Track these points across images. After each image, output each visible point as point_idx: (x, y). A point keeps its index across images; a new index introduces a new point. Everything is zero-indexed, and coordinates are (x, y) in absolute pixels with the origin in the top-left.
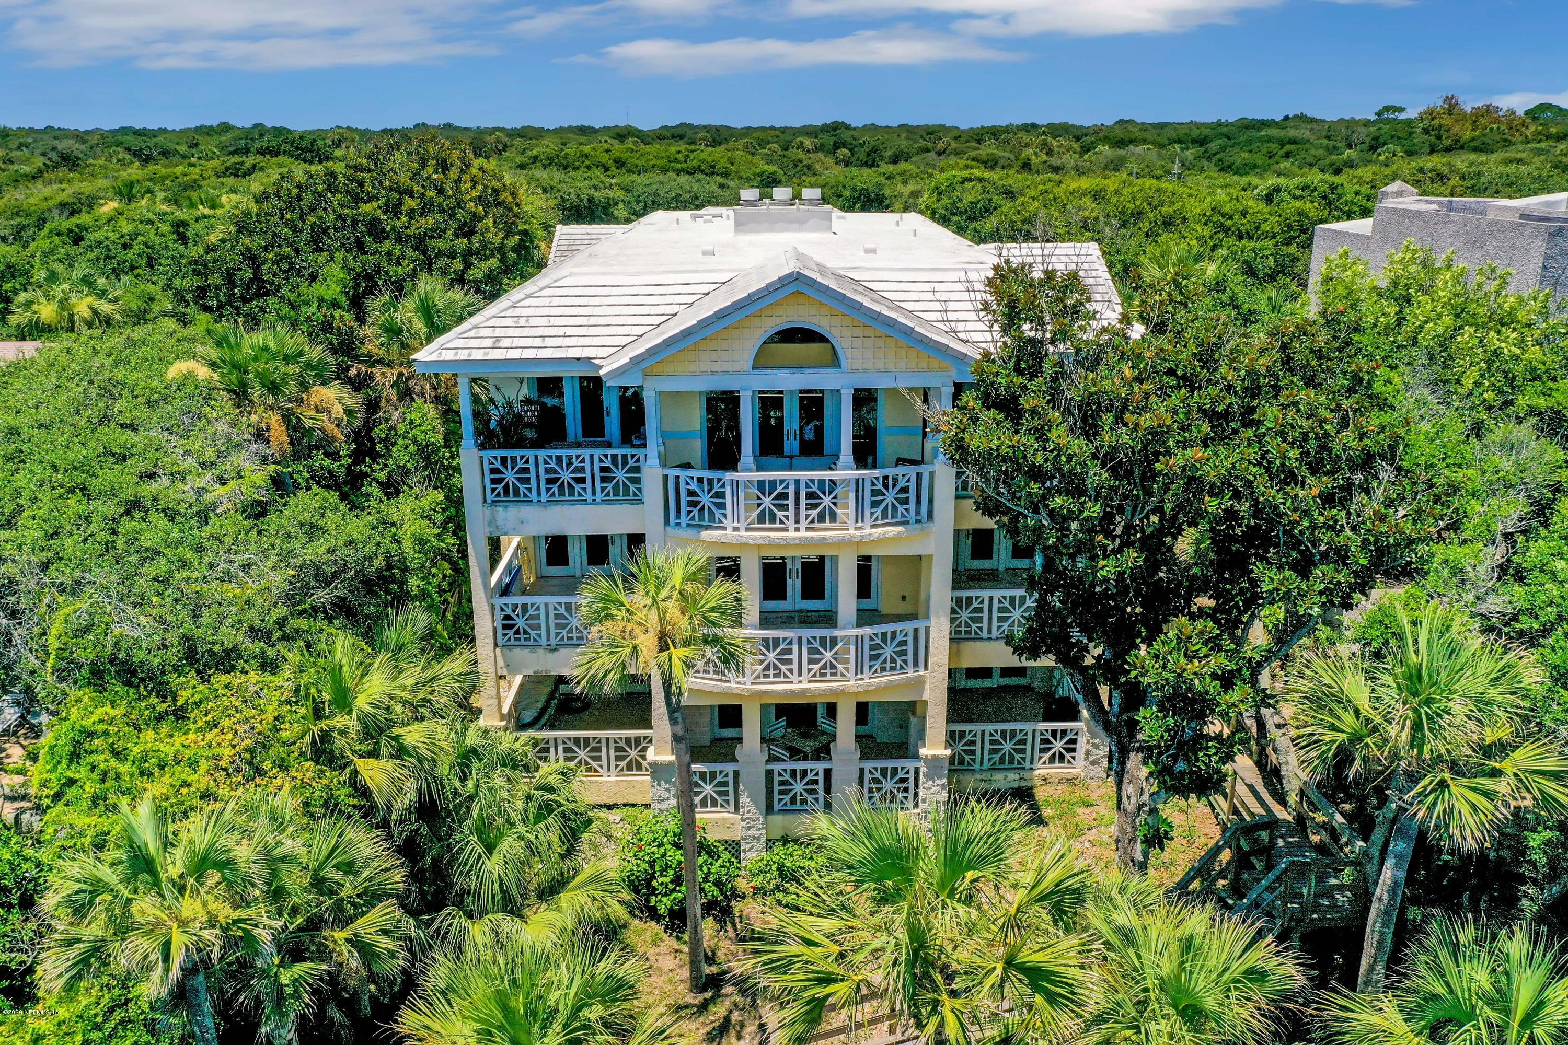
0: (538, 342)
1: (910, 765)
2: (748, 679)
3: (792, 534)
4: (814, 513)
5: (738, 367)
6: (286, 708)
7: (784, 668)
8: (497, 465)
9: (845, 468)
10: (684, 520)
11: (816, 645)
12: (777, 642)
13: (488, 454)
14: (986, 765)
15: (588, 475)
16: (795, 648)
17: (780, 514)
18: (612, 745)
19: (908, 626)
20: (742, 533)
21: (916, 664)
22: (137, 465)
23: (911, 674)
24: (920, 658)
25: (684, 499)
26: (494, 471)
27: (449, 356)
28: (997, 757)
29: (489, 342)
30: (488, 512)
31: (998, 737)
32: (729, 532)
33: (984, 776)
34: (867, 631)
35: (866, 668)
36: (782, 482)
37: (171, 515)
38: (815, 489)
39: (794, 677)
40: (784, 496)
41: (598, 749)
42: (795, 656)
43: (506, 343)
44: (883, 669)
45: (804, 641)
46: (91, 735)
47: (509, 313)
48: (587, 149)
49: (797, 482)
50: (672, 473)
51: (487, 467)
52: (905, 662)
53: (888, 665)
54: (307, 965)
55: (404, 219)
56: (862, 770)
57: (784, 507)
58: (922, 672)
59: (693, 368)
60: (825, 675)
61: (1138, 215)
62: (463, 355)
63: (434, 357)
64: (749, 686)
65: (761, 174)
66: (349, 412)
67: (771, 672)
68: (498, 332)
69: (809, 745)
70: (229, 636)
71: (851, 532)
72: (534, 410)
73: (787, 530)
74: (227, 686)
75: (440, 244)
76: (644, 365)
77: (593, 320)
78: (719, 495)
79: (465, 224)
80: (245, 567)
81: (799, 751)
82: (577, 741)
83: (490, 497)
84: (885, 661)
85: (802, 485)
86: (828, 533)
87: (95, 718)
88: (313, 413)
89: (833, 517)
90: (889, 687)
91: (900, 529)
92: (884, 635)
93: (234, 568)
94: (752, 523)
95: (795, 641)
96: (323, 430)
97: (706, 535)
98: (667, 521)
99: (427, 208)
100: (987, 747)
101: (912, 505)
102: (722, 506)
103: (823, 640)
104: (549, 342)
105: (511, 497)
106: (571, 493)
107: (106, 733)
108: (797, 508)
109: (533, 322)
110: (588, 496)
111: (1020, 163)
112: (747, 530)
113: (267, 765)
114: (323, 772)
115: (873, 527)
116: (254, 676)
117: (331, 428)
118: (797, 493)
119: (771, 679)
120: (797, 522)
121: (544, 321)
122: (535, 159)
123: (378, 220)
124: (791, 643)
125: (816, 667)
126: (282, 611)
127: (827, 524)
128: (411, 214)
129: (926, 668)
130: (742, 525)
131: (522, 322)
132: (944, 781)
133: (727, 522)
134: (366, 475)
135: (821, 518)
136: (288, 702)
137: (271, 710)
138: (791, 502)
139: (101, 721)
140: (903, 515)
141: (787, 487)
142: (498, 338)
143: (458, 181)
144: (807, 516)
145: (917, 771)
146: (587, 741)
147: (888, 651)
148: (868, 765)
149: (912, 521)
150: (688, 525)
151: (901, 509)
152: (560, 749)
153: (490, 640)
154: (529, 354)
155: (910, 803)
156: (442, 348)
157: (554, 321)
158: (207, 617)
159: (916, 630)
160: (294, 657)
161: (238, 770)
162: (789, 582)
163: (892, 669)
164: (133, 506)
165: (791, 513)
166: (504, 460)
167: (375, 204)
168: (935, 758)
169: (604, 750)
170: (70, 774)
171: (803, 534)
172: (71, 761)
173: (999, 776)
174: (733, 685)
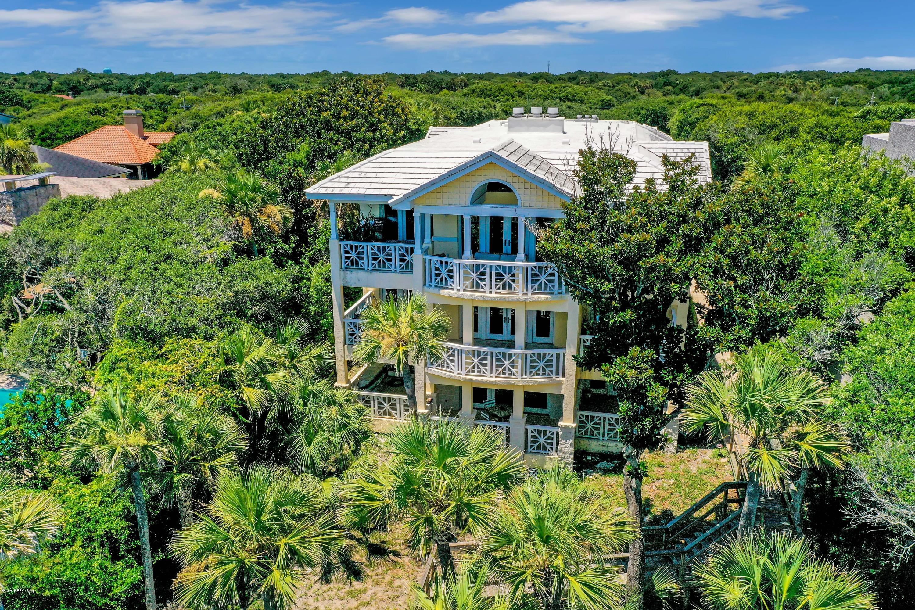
0: (368, 185)
1: (555, 430)
2: (464, 372)
3: (488, 295)
4: (500, 284)
5: (463, 203)
6: (211, 358)
7: (483, 368)
8: (348, 249)
9: (520, 261)
10: (433, 283)
11: (500, 357)
12: (479, 353)
13: (343, 243)
14: (606, 437)
15: (393, 257)
16: (489, 357)
17: (481, 283)
18: (402, 403)
19: (554, 352)
20: (461, 292)
21: (557, 373)
22: (175, 238)
23: (554, 378)
24: (560, 371)
25: (434, 272)
26: (346, 252)
27: (323, 191)
28: (612, 434)
29: (343, 185)
30: (342, 273)
31: (613, 422)
32: (455, 291)
33: (603, 443)
34: (529, 352)
35: (528, 372)
36: (483, 266)
37: (183, 262)
38: (500, 271)
39: (488, 373)
40: (484, 274)
41: (395, 405)
42: (488, 362)
43: (352, 185)
44: (538, 374)
45: (494, 355)
46: (120, 360)
47: (358, 170)
48: (502, 85)
49: (491, 267)
50: (427, 258)
51: (343, 250)
52: (551, 372)
53: (541, 372)
54: (186, 475)
55: (341, 120)
56: (527, 430)
57: (484, 280)
58: (561, 378)
59: (439, 202)
60: (505, 374)
61: (773, 127)
62: (329, 191)
63: (315, 191)
64: (464, 376)
65: (602, 101)
66: (285, 219)
67: (476, 370)
68: (350, 180)
69: (503, 414)
70: (193, 321)
71: (520, 296)
72: (381, 224)
73: (485, 292)
74: (186, 345)
75: (358, 135)
76: (411, 199)
77: (398, 175)
78: (451, 271)
79: (373, 125)
80: (208, 290)
81: (496, 417)
82: (384, 399)
83: (344, 266)
84: (539, 370)
85: (494, 268)
86: (507, 296)
87: (123, 352)
88: (265, 218)
89: (510, 287)
90: (540, 384)
91: (548, 296)
92: (539, 355)
93: (203, 290)
94: (467, 287)
95: (489, 354)
96: (269, 227)
97: (443, 292)
98: (425, 284)
99: (354, 115)
100: (607, 427)
101: (556, 284)
102: (451, 277)
103: (504, 355)
104: (373, 186)
105: (355, 267)
106: (384, 266)
107: (126, 360)
108: (491, 281)
109: (368, 175)
110: (393, 269)
111: (757, 95)
112: (464, 291)
113: (197, 384)
114: (223, 390)
115: (532, 294)
116: (200, 341)
117: (274, 226)
118: (491, 273)
119: (476, 373)
120: (491, 288)
121: (373, 175)
122: (474, 91)
123: (329, 121)
124: (486, 354)
125: (500, 369)
126: (220, 312)
127: (507, 290)
128: (345, 118)
129: (563, 376)
130: (462, 288)
131: (363, 175)
132: (572, 441)
133: (454, 286)
134: (302, 253)
135: (504, 287)
136: (214, 355)
137: (203, 358)
138: (488, 277)
139: (125, 354)
140: (551, 289)
141: (485, 269)
142: (349, 183)
143: (372, 102)
144: (496, 285)
145: (558, 433)
146: (389, 399)
147: (541, 364)
148: (530, 428)
149: (556, 293)
150: (436, 286)
151: (549, 285)
152: (376, 402)
153: (342, 341)
154: (362, 191)
155: (554, 452)
156: (320, 187)
157: (379, 175)
158: (184, 311)
159: (558, 355)
160: (221, 334)
161: (182, 384)
162: (504, 324)
163: (543, 374)
164: (168, 257)
165: (488, 283)
166: (351, 247)
167: (328, 112)
168: (566, 428)
169: (398, 405)
170: (109, 377)
171: (494, 295)
172: (110, 371)
173: (612, 444)
174: (455, 375)
